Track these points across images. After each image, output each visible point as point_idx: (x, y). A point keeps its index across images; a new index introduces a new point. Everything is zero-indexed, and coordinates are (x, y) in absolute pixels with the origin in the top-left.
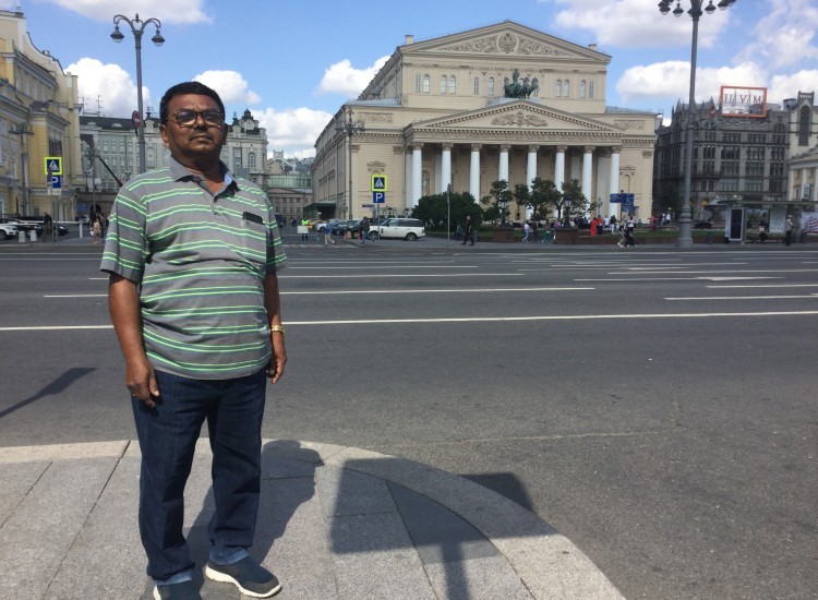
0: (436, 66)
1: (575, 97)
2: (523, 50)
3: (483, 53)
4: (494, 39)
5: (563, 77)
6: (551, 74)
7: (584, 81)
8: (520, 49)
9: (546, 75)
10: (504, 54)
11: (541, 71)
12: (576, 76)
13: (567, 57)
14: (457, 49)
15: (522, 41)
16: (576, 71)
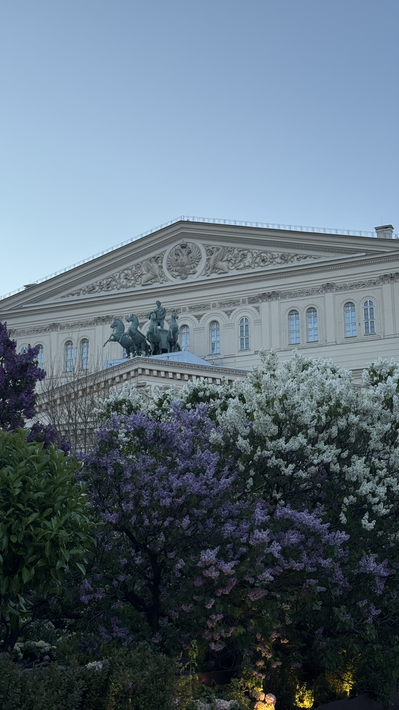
0: (54, 326)
1: (331, 339)
2: (215, 268)
3: (138, 288)
4: (156, 259)
5: (301, 304)
6: (275, 303)
7: (349, 304)
8: (207, 267)
9: (264, 305)
10: (178, 281)
11: (252, 300)
12: (329, 296)
13: (308, 261)
14: (92, 290)
15: (210, 252)
16: (328, 287)
